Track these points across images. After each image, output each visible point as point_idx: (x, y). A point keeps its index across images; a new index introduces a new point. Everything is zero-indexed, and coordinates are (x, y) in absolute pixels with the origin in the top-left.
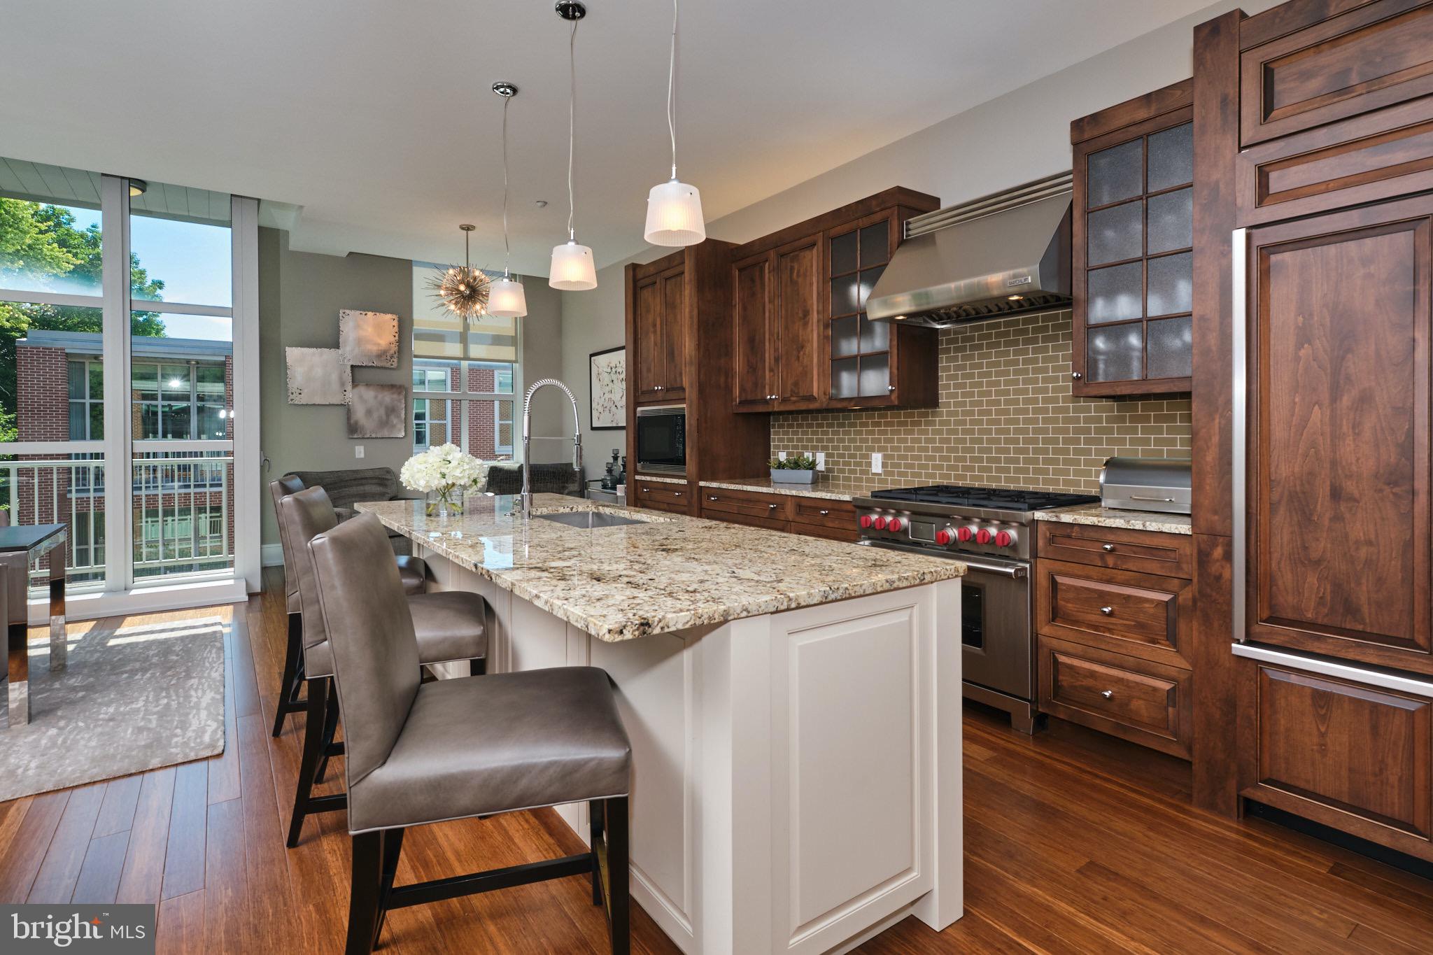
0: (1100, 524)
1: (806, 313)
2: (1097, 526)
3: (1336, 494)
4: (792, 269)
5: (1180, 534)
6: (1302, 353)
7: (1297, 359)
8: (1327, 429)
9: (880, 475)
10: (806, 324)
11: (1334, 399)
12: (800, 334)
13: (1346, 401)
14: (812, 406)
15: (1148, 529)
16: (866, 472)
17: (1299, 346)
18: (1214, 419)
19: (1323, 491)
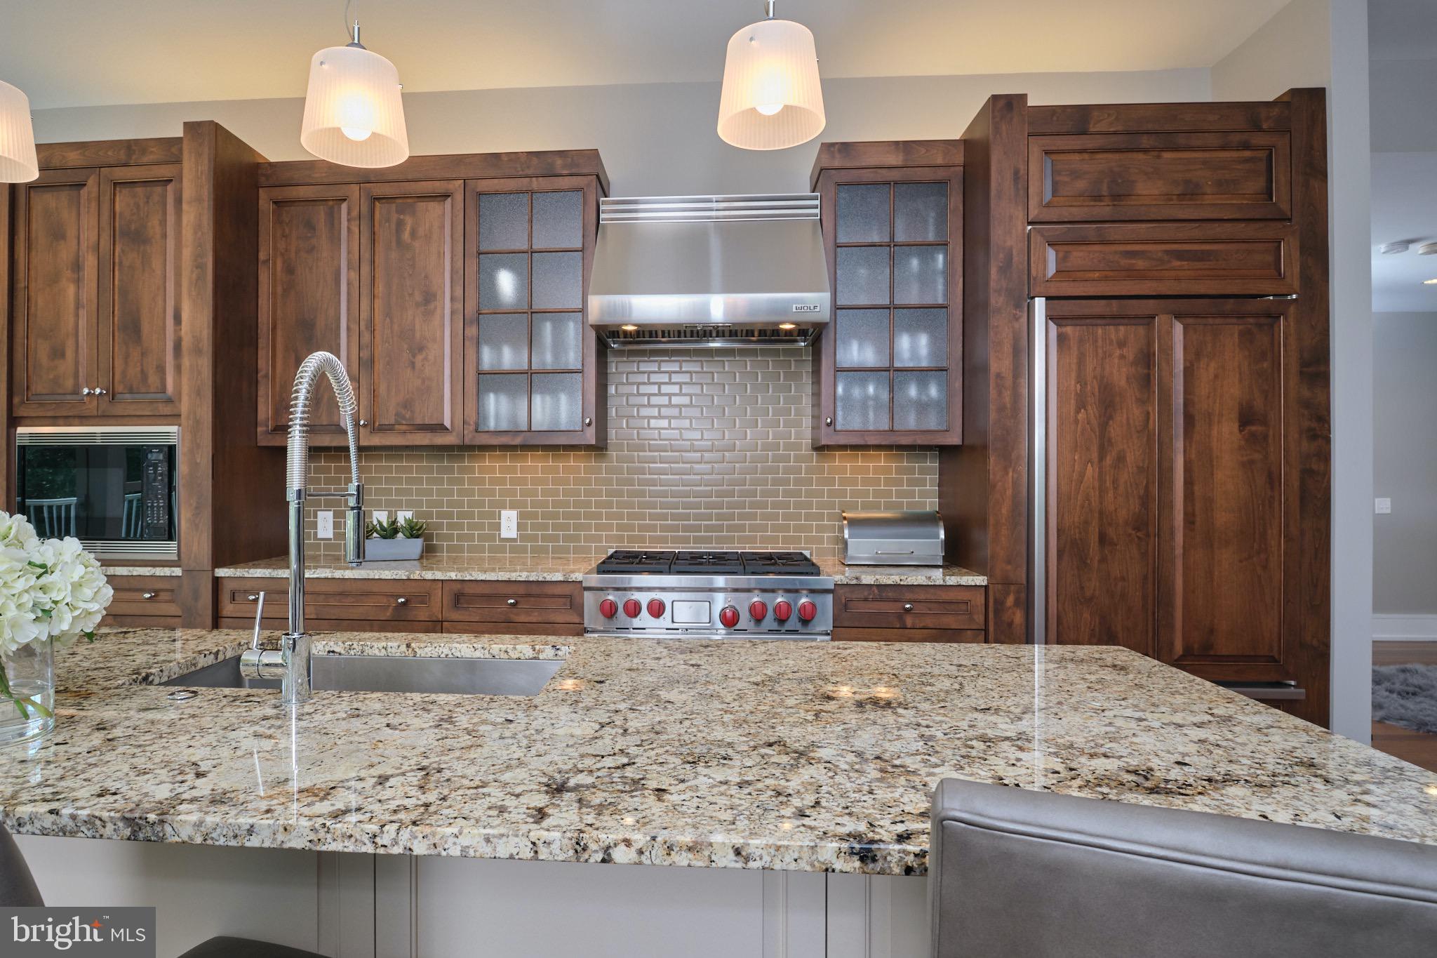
0: (902, 583)
1: (429, 298)
2: (899, 585)
3: (1103, 539)
4: (400, 225)
5: (976, 586)
6: (1080, 416)
7: (1076, 421)
8: (1097, 484)
9: (514, 540)
10: (428, 314)
11: (1101, 458)
12: (417, 327)
13: (1108, 460)
14: (440, 440)
15: (948, 584)
16: (491, 538)
17: (1078, 411)
18: (1007, 474)
19: (1094, 538)
